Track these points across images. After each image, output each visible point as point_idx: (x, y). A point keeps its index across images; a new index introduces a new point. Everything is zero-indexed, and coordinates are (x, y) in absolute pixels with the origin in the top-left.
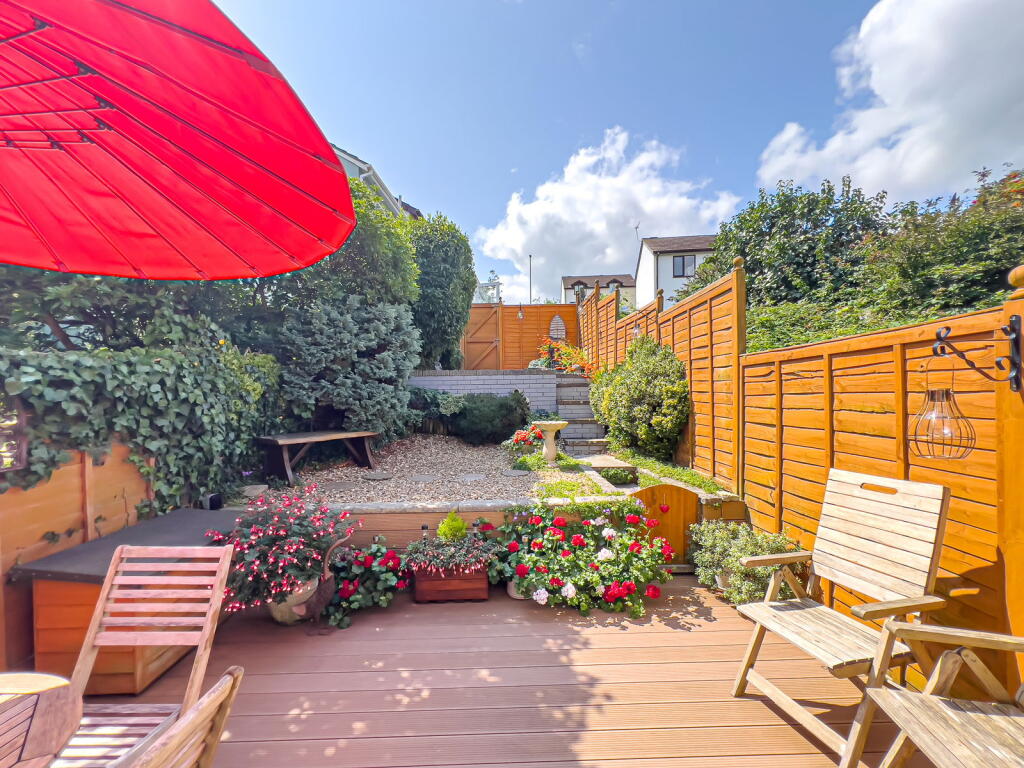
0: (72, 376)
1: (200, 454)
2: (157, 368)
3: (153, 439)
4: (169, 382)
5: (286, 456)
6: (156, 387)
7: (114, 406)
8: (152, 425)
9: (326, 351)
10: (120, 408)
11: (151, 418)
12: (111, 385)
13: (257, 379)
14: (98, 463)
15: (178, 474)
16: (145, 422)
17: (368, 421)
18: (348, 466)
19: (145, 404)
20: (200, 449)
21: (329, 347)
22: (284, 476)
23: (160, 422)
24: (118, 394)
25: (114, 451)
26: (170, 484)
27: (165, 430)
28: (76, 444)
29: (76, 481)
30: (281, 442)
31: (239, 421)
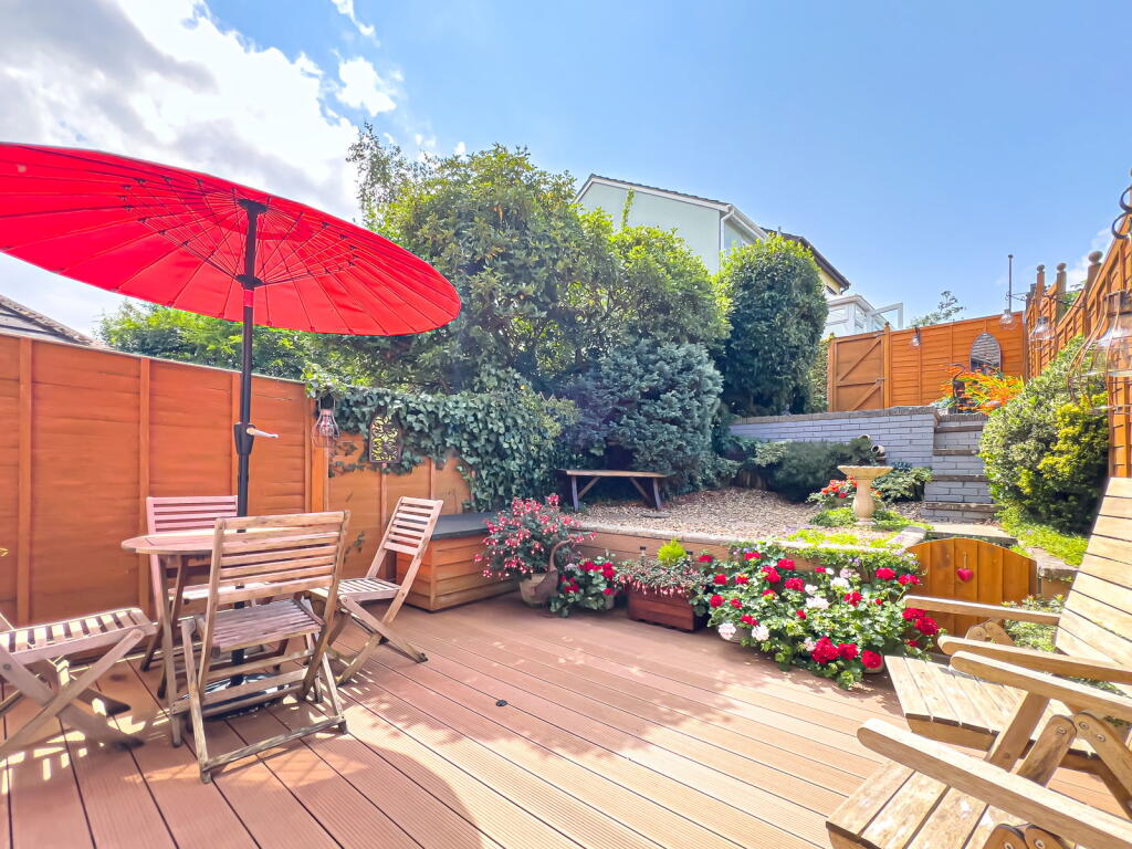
0: (421, 408)
1: (503, 473)
2: (471, 405)
3: (471, 456)
4: (480, 416)
5: (574, 486)
6: (471, 419)
7: (446, 430)
8: (471, 447)
9: (612, 394)
10: (450, 432)
11: (469, 442)
12: (441, 414)
13: (558, 420)
14: (439, 468)
15: (490, 486)
16: (464, 443)
17: (653, 461)
18: (637, 506)
19: (464, 431)
20: (503, 469)
21: (615, 389)
22: (572, 504)
23: (476, 445)
24: (447, 421)
25: (449, 462)
26: (483, 491)
27: (479, 451)
28: (424, 452)
29: (426, 477)
30: (569, 472)
31: (538, 453)
